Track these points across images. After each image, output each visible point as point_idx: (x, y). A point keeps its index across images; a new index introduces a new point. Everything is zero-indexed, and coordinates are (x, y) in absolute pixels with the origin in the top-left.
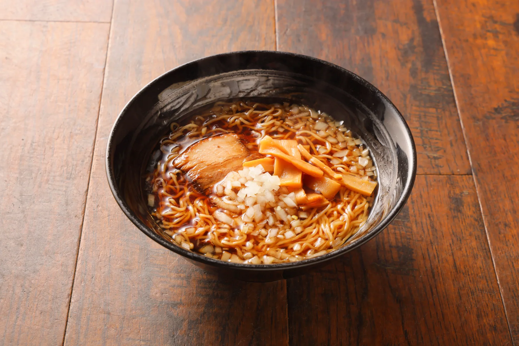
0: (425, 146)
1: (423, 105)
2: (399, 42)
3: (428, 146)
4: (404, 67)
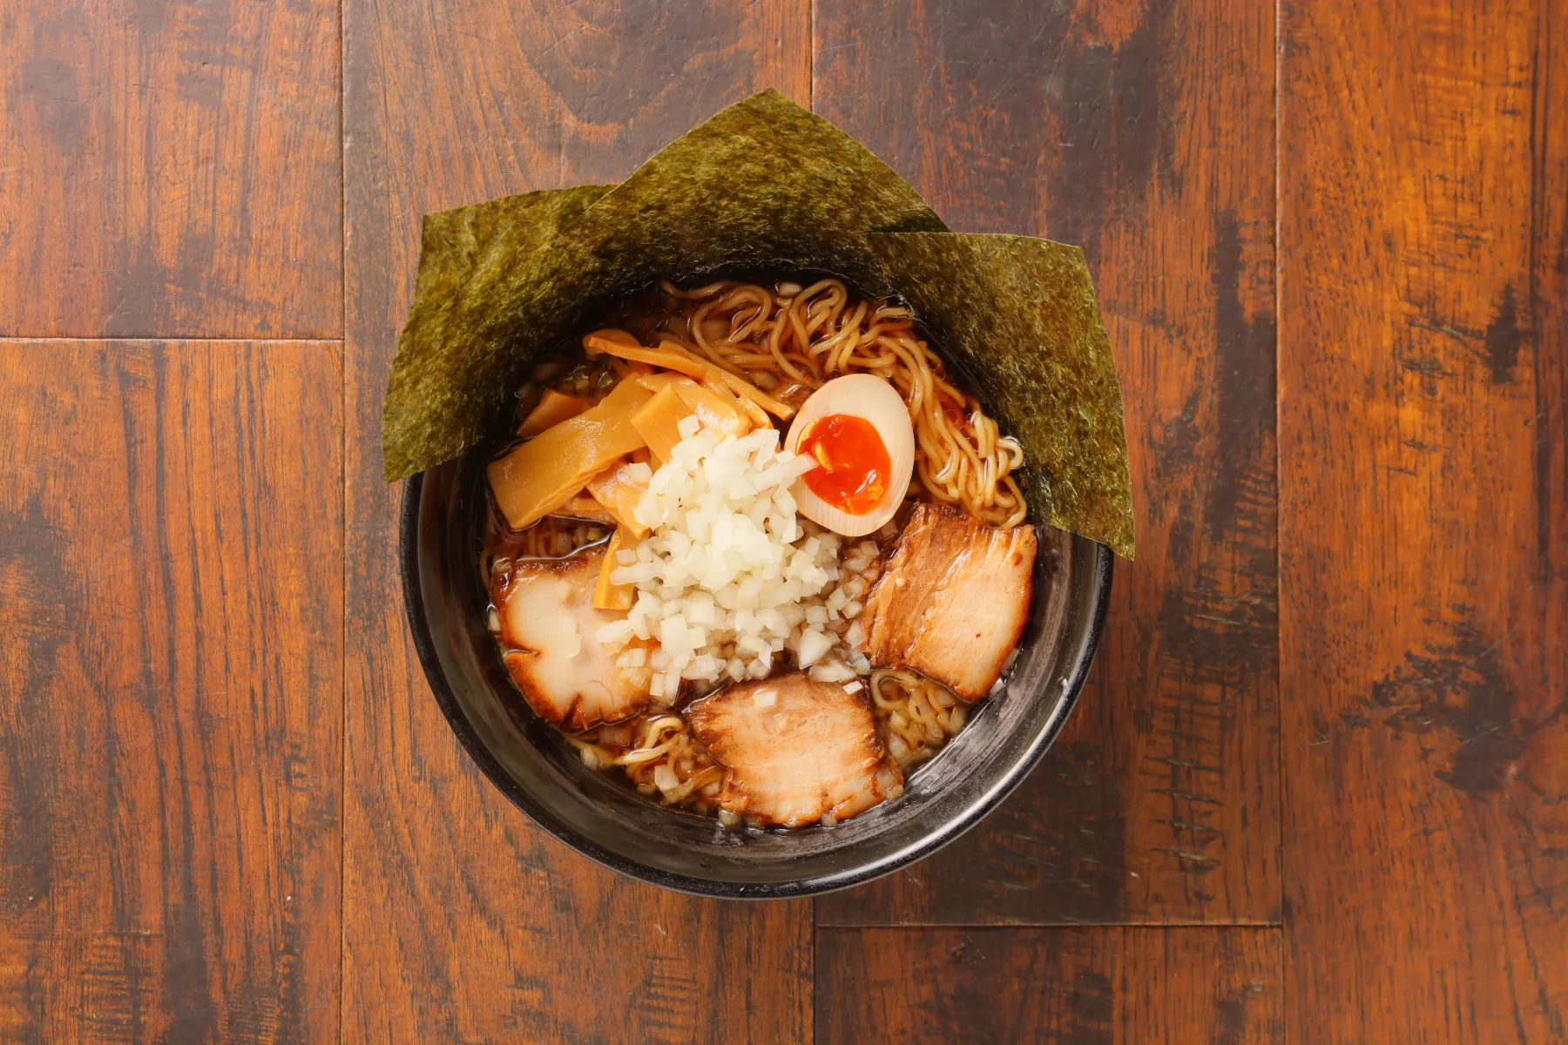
0: (1177, 824)
1: (1190, 671)
2: (1156, 410)
3: (1184, 826)
4: (1157, 520)
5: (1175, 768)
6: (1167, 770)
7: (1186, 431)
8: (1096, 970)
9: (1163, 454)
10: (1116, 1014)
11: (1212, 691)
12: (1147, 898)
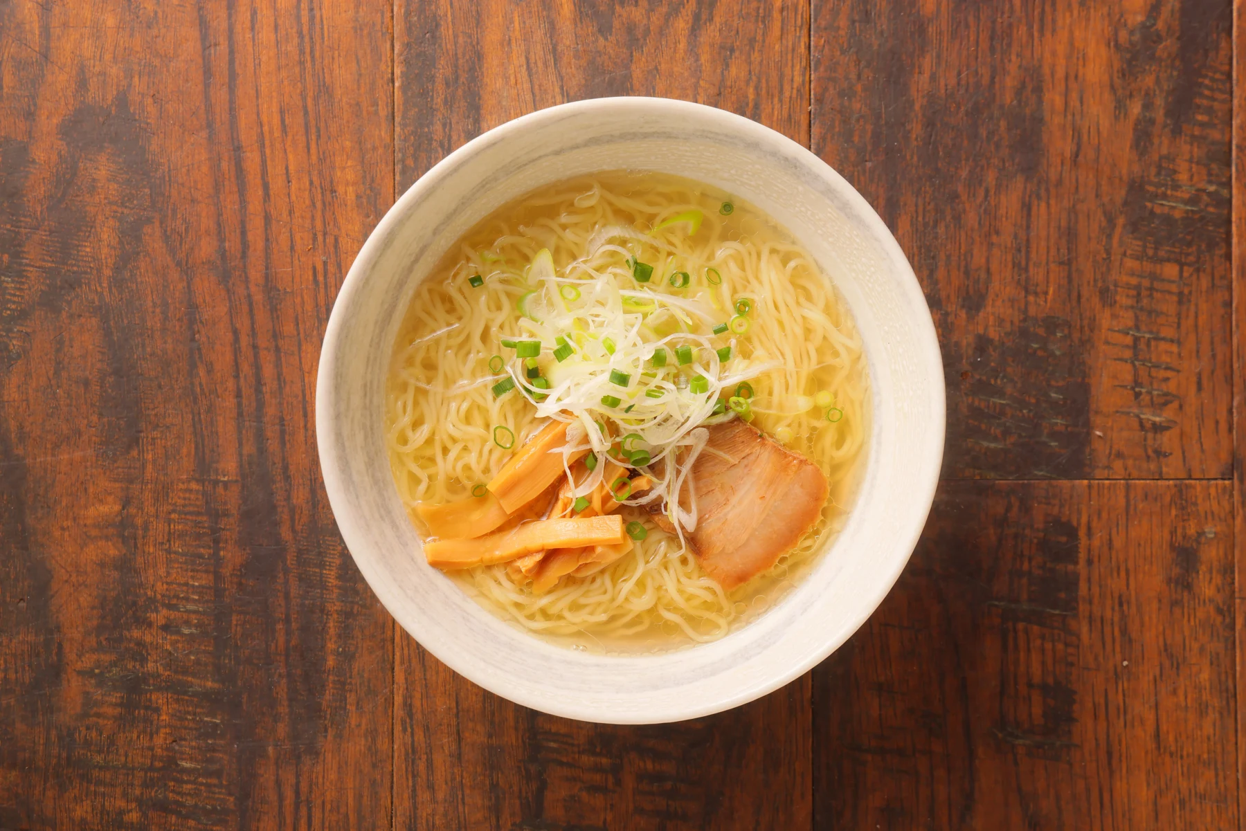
1: (1150, 252)
2: (1122, 16)
3: (1144, 390)
4: (1122, 115)
5: (1136, 339)
6: (1129, 340)
7: (1150, 36)
8: (1064, 519)
9: (1128, 56)
10: (1082, 556)
11: (1171, 270)
12: (1110, 454)
